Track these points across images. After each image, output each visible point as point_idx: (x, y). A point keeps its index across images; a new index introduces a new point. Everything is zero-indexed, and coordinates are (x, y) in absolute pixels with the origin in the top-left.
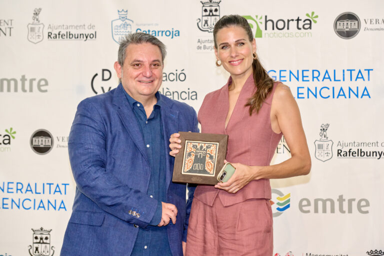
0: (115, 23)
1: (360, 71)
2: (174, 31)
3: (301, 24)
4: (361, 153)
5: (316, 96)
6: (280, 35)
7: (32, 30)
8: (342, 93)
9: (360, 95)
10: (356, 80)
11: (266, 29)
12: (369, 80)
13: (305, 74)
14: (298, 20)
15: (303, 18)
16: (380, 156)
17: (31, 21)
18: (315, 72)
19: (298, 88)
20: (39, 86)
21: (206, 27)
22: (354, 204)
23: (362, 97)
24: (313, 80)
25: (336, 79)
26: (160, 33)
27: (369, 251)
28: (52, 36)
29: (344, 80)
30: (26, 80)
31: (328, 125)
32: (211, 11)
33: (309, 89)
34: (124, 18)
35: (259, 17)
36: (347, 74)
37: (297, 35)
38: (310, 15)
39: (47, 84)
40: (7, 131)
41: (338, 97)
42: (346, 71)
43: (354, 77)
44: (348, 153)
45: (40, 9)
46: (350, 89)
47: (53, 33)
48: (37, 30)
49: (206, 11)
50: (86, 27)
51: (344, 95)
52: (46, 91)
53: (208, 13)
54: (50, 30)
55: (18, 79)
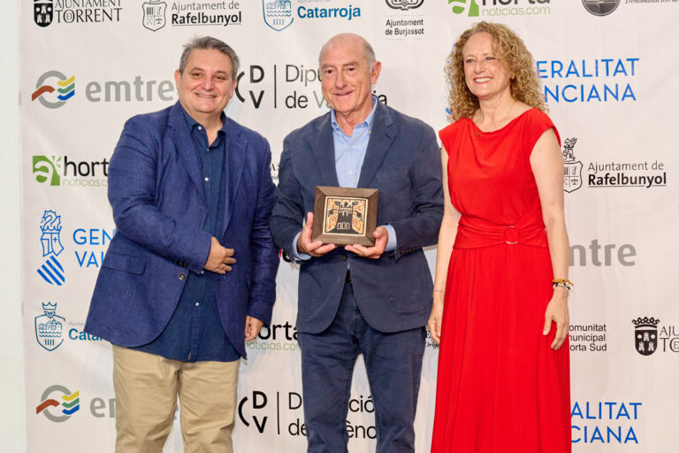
1: (620, 62)
2: (353, 8)
4: (623, 180)
5: (557, 99)
6: (505, 12)
7: (150, 11)
8: (594, 94)
9: (620, 96)
10: (614, 75)
11: (484, 4)
12: (633, 74)
13: (542, 67)
16: (651, 182)
18: (555, 64)
20: (161, 92)
21: (398, 2)
22: (614, 253)
23: (623, 99)
24: (553, 76)
25: (586, 73)
26: (333, 13)
27: (636, 319)
28: (178, 20)
29: (597, 75)
30: (142, 83)
31: (574, 140)
33: (546, 89)
36: (602, 66)
37: (529, 11)
39: (172, 88)
41: (588, 100)
42: (599, 62)
43: (612, 71)
44: (604, 180)
46: (606, 88)
47: (179, 15)
48: (156, 11)
50: (226, 6)
51: (597, 96)
52: (171, 98)
54: (175, 12)
55: (131, 82)
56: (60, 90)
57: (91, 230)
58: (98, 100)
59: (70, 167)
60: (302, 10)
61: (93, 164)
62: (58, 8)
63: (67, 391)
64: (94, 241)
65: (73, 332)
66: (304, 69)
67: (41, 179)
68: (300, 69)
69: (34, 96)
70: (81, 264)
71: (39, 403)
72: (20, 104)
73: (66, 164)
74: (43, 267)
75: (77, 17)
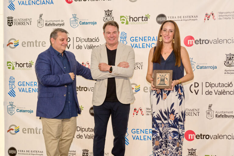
0: (71, 20)
2: (94, 22)
3: (143, 19)
6: (135, 23)
7: (39, 22)
11: (130, 21)
13: (145, 38)
14: (142, 17)
15: (144, 16)
17: (39, 19)
19: (143, 44)
20: (42, 44)
26: (89, 23)
28: (47, 25)
30: (37, 42)
32: (108, 14)
33: (147, 44)
34: (75, 17)
35: (127, 16)
37: (142, 23)
38: (147, 15)
39: (45, 43)
40: (30, 62)
45: (42, 14)
47: (47, 23)
48: (41, 22)
49: (106, 14)
50: (60, 21)
52: (45, 46)
53: (107, 15)
54: (46, 23)
55: (34, 41)
56: (15, 44)
57: (23, 82)
58: (25, 46)
59: (17, 65)
60: (81, 22)
61: (24, 64)
62: (14, 21)
63: (16, 126)
64: (24, 85)
65: (18, 110)
66: (81, 38)
67: (9, 68)
68: (80, 38)
69: (7, 45)
70: (20, 91)
71: (8, 130)
72: (4, 47)
73: (16, 64)
74: (10, 92)
75: (19, 24)
